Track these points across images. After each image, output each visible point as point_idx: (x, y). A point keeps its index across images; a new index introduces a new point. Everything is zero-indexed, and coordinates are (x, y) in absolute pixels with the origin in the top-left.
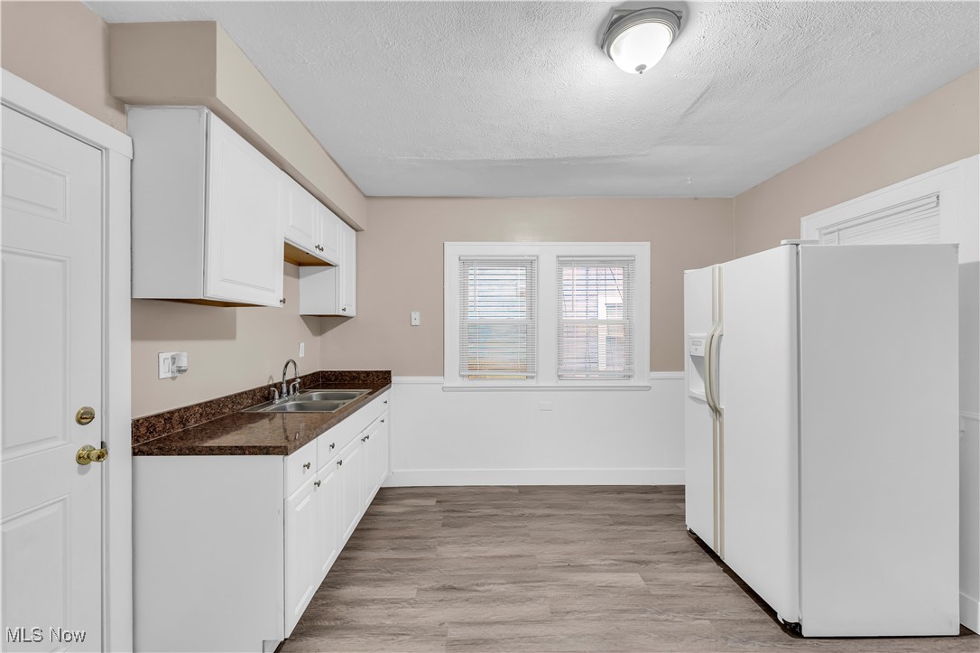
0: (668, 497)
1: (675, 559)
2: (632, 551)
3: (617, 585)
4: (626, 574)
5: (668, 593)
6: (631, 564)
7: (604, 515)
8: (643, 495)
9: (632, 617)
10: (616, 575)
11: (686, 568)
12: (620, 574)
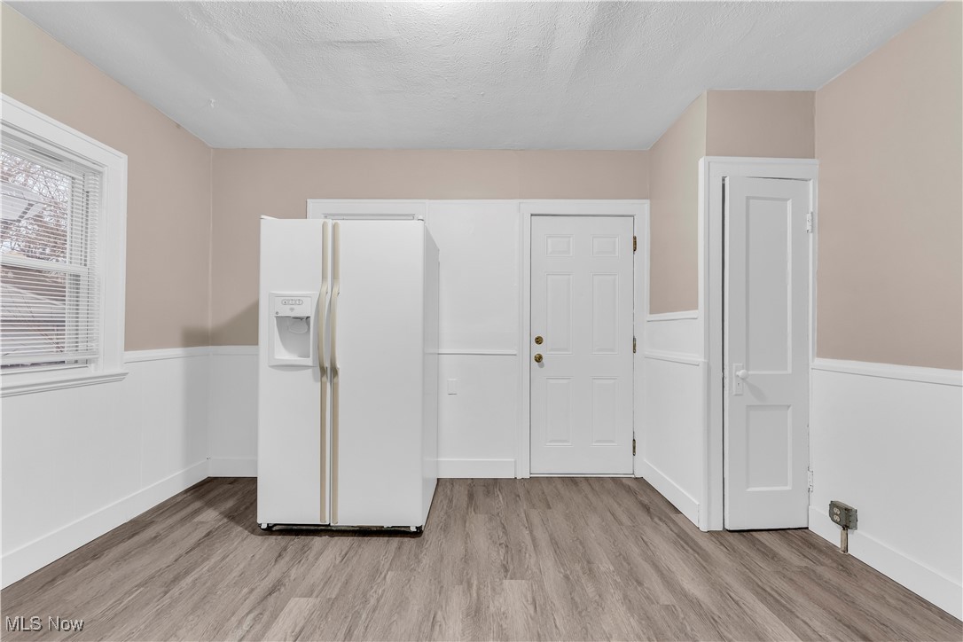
0: (170, 521)
1: (292, 559)
2: (246, 590)
3: (301, 625)
4: (286, 610)
5: (339, 585)
6: (272, 599)
7: (130, 593)
8: (136, 538)
9: (361, 628)
10: (280, 620)
11: (311, 557)
12: (282, 615)
